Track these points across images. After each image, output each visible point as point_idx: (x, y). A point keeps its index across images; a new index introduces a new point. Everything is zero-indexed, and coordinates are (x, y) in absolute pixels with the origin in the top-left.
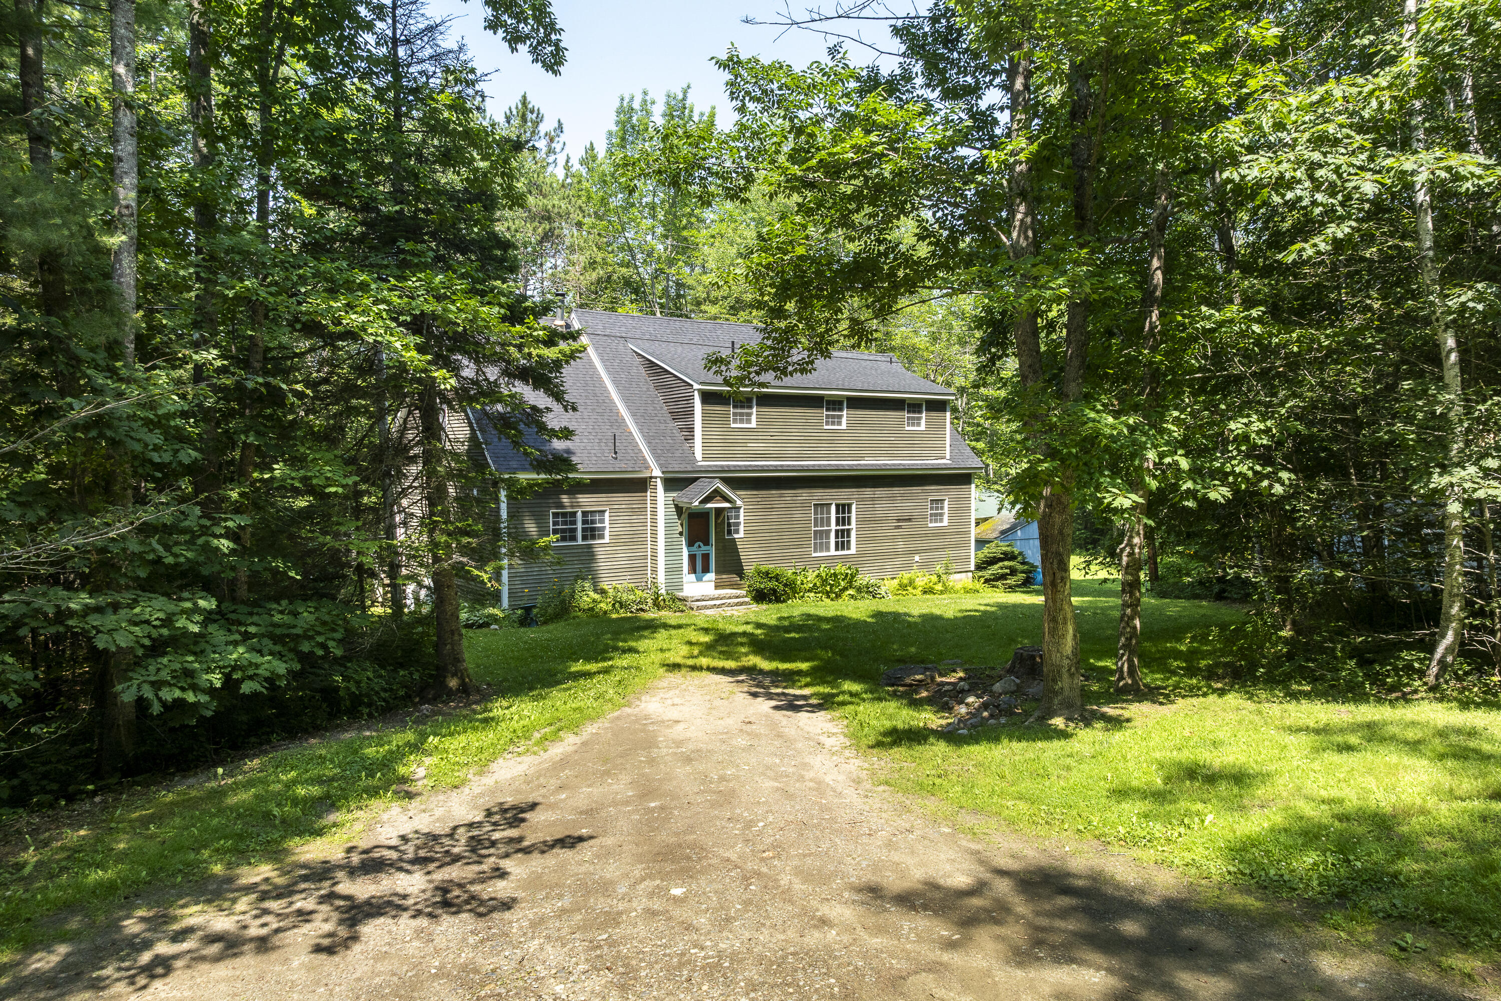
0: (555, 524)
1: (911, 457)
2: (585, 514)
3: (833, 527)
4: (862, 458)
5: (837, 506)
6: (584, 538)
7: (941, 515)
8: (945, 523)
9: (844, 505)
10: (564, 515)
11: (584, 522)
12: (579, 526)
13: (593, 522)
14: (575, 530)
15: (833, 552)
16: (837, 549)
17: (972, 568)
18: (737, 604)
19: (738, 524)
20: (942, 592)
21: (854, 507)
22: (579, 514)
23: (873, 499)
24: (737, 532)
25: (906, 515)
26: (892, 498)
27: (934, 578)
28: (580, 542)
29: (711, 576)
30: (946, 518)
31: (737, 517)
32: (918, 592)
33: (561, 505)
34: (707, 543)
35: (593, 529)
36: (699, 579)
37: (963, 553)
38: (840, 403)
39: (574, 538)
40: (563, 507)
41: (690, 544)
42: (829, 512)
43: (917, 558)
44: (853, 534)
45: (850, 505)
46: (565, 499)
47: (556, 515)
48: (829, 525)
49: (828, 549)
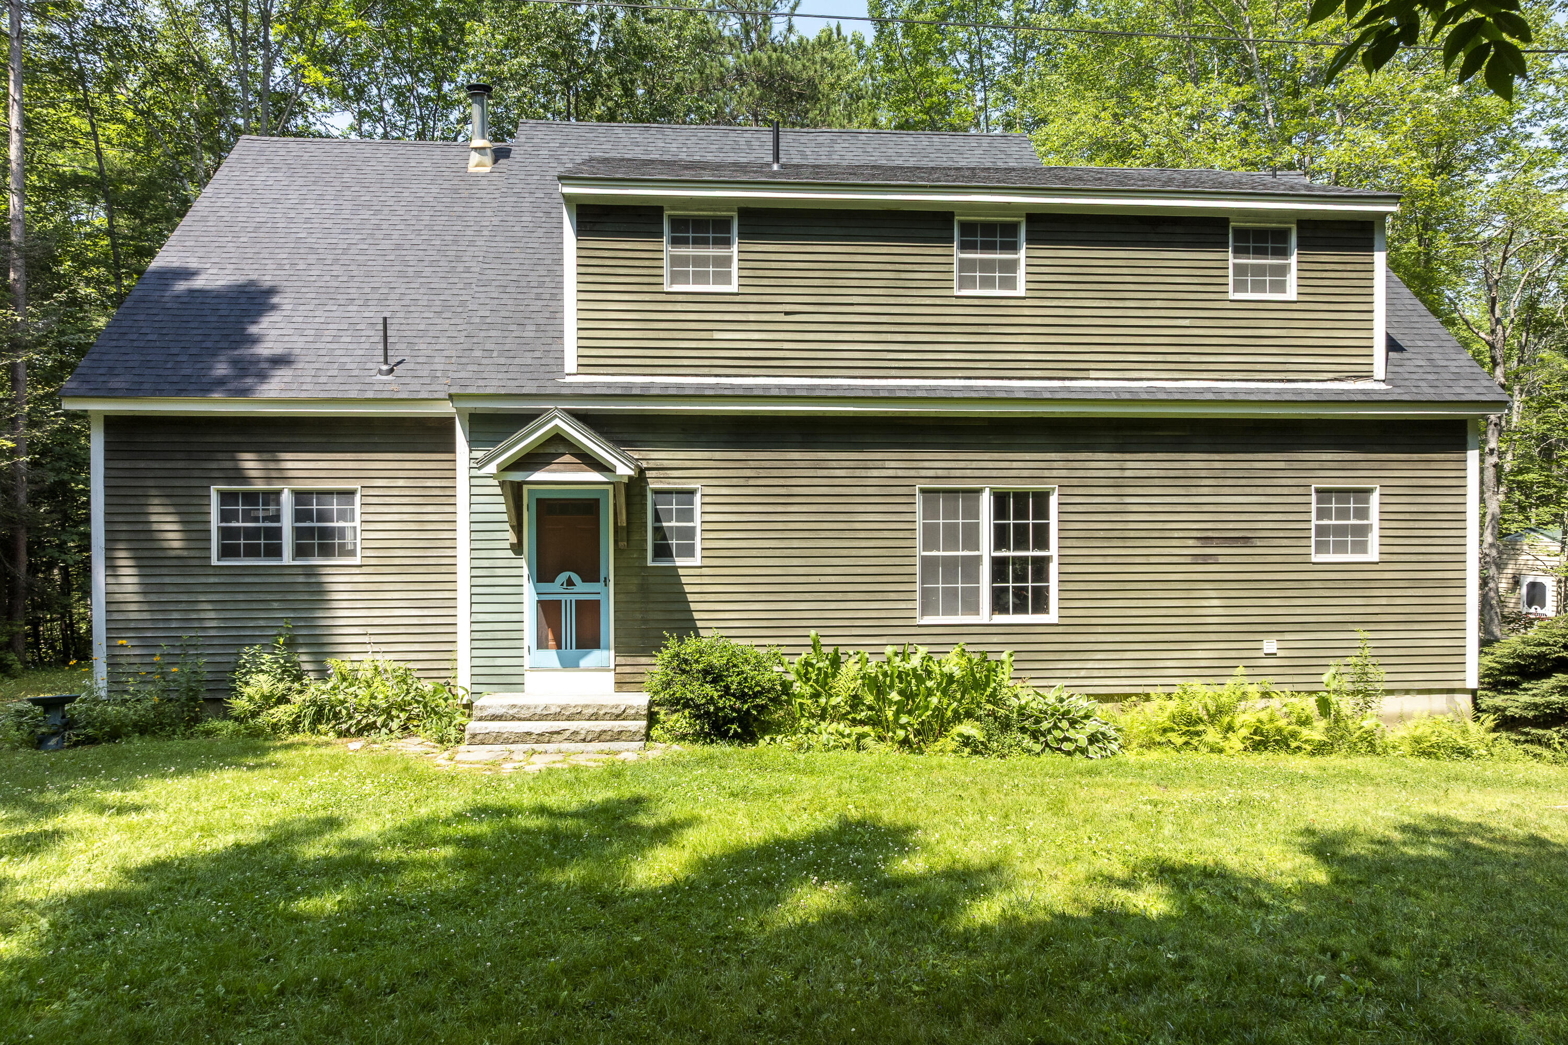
0: (225, 516)
1: (1249, 373)
2: (300, 496)
3: (986, 549)
4: (1082, 372)
5: (1000, 499)
6: (300, 551)
7: (1363, 531)
8: (1373, 554)
9: (1021, 497)
10: (251, 498)
11: (300, 515)
12: (287, 524)
13: (323, 516)
14: (276, 533)
15: (985, 615)
16: (999, 605)
17: (1472, 681)
19: (689, 533)
20: (1320, 749)
21: (1054, 501)
22: (287, 499)
23: (1117, 483)
24: (688, 551)
25: (1234, 525)
26: (1187, 481)
27: (1309, 705)
28: (287, 558)
29: (605, 656)
30: (1374, 539)
31: (687, 515)
32: (1235, 742)
33: (240, 476)
34: (591, 574)
35: (326, 533)
36: (569, 664)
37: (1435, 638)
38: (1010, 230)
39: (276, 551)
40: (245, 480)
41: (543, 575)
42: (973, 512)
43: (1270, 645)
44: (1054, 569)
45: (1042, 498)
46: (250, 463)
47: (225, 497)
48: (972, 540)
49: (974, 608)
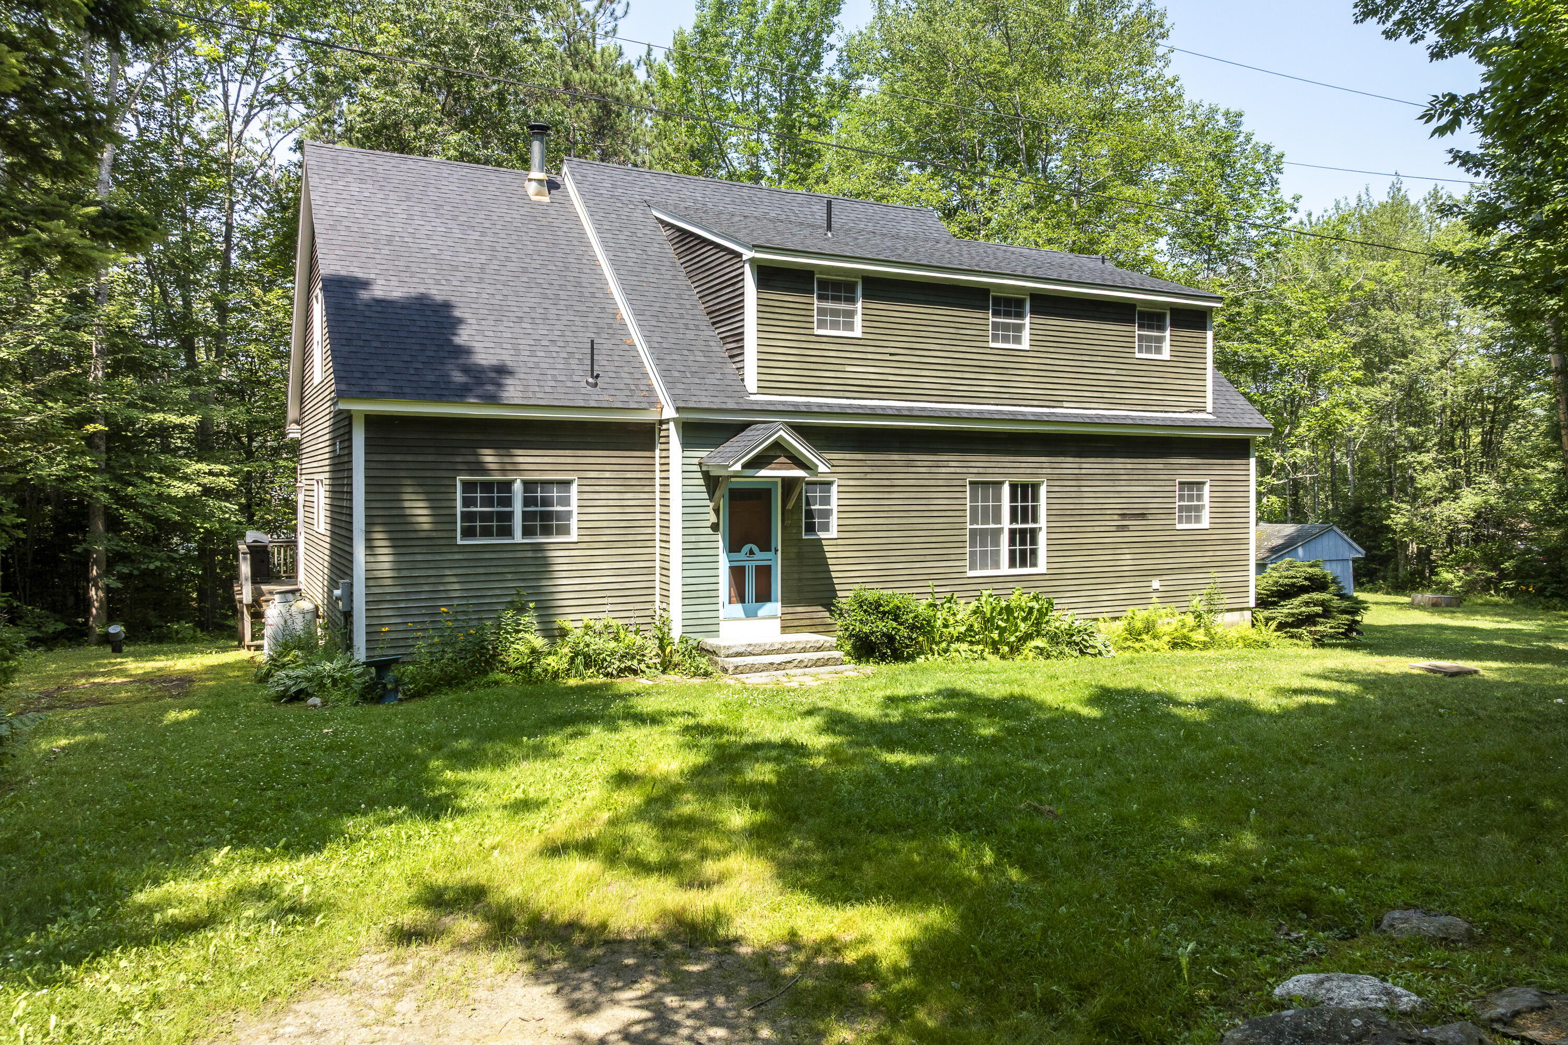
0: (467, 502)
1: (1145, 405)
2: (529, 486)
3: (1006, 523)
4: (1059, 403)
5: (1013, 487)
6: (527, 532)
7: (1198, 509)
8: (1205, 523)
9: (1025, 486)
10: (487, 486)
11: (527, 502)
12: (518, 508)
13: (546, 502)
14: (509, 516)
15: (1005, 569)
16: (1012, 564)
17: (1252, 604)
18: (816, 663)
19: (827, 514)
20: (1205, 646)
21: (1043, 490)
22: (518, 487)
23: (1078, 478)
24: (825, 527)
25: (1137, 508)
26: (1113, 477)
27: (1190, 620)
28: (518, 538)
29: (775, 607)
30: (1206, 515)
31: (826, 500)
32: (1163, 644)
33: (481, 468)
34: (766, 546)
35: (547, 516)
36: (751, 614)
37: (1233, 576)
38: (1020, 303)
39: (507, 531)
40: (485, 471)
41: (733, 547)
42: (998, 498)
43: (1156, 584)
44: (1042, 538)
45: (1035, 487)
46: (489, 457)
47: (467, 486)
48: (997, 519)
49: (996, 565)
